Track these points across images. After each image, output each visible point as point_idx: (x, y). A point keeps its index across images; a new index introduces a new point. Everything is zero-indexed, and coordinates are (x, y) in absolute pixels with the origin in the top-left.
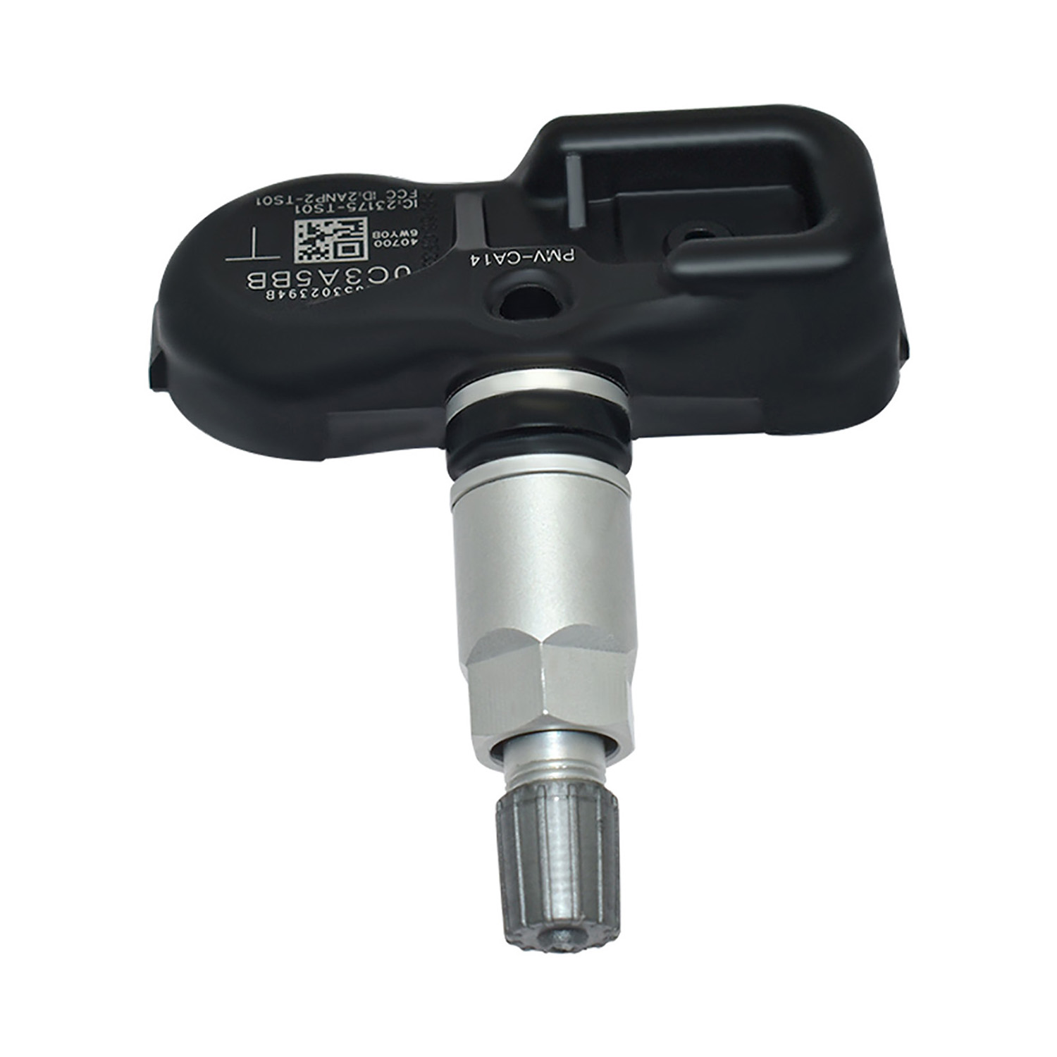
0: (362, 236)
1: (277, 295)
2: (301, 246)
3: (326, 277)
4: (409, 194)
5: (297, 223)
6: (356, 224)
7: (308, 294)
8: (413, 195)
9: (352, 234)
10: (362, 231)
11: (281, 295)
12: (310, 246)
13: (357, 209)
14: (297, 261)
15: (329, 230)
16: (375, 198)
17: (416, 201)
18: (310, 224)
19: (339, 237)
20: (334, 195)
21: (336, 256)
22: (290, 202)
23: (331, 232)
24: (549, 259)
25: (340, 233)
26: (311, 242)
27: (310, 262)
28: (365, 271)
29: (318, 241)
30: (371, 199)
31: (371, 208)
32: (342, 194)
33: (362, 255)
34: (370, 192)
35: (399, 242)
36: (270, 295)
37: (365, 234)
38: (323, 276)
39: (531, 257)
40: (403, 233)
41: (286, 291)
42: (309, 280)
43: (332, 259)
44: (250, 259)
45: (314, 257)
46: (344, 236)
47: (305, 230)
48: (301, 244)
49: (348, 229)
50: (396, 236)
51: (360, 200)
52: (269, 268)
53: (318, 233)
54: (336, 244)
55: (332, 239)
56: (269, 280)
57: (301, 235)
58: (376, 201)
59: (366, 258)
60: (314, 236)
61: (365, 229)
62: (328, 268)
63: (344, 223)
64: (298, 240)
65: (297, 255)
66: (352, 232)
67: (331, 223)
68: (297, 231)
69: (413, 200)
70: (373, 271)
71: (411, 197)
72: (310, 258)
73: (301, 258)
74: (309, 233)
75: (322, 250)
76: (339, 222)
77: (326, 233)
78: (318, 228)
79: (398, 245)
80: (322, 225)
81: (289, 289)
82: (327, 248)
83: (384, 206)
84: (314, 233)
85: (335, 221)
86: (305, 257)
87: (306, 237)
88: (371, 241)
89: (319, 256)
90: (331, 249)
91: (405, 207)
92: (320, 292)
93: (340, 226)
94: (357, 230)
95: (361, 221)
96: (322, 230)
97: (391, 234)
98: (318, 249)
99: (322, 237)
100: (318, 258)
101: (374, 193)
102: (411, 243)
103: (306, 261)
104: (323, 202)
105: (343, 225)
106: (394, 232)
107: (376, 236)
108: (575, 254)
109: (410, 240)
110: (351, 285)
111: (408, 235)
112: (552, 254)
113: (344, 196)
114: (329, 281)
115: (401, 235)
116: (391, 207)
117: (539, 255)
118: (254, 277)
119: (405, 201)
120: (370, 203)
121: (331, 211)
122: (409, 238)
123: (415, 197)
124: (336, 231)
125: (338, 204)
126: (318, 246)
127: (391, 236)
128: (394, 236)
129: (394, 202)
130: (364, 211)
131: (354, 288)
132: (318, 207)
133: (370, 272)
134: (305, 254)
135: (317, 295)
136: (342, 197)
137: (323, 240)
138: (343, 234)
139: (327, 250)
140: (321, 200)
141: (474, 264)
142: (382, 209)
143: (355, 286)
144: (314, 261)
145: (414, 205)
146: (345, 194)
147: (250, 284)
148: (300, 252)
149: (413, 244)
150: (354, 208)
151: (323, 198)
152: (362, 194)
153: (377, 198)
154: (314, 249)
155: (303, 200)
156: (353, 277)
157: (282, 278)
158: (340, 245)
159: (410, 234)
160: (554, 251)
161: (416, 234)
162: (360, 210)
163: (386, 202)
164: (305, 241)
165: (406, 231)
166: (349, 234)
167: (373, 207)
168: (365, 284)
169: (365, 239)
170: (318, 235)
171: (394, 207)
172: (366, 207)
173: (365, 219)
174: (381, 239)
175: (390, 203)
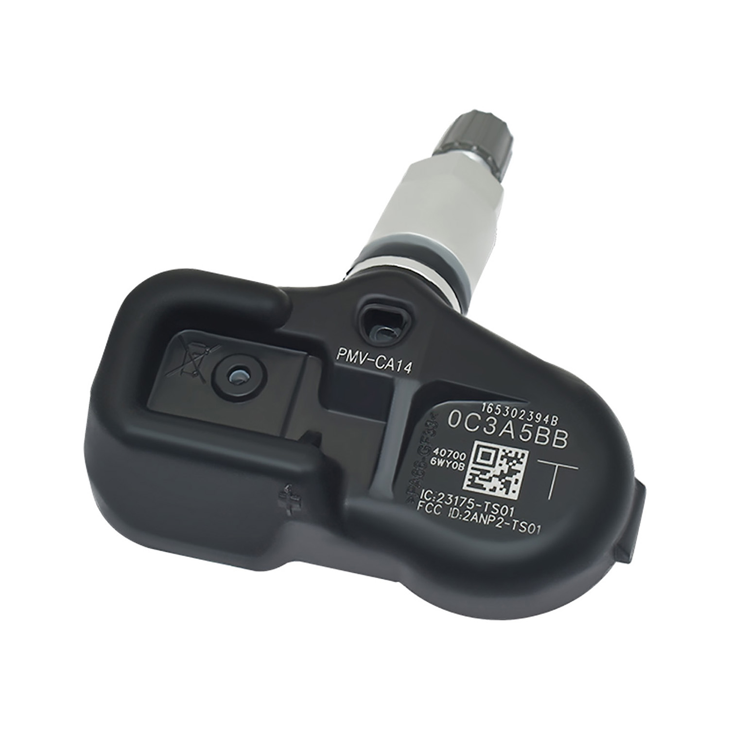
0: (472, 468)
1: (550, 420)
2: (519, 469)
3: (510, 430)
4: (425, 505)
5: (515, 497)
6: (473, 485)
7: (527, 415)
8: (421, 504)
9: (478, 473)
10: (471, 474)
11: (546, 420)
12: (513, 468)
13: (467, 500)
14: (527, 453)
15: (496, 482)
16: (451, 509)
17: (421, 497)
18: (507, 493)
19: (489, 472)
20: (480, 521)
21: (497, 450)
22: (516, 521)
23: (493, 478)
25: (487, 477)
26: (512, 472)
27: (517, 450)
28: (481, 429)
29: (506, 472)
30: (455, 509)
31: (457, 498)
32: (474, 520)
33: (479, 446)
34: (452, 517)
35: (448, 453)
36: (555, 421)
37: (469, 471)
38: (512, 432)
40: (441, 463)
41: (542, 423)
42: (523, 430)
43: (501, 448)
44: (560, 465)
45: (512, 455)
46: (484, 472)
47: (513, 487)
48: (519, 472)
49: (480, 479)
50: (447, 461)
51: (463, 509)
52: (548, 452)
53: (503, 481)
54: (493, 466)
55: (494, 472)
56: (551, 437)
57: (517, 481)
58: (450, 506)
59: (477, 443)
60: (507, 478)
61: (468, 476)
62: (506, 441)
63: (481, 487)
64: (520, 476)
65: (524, 461)
66: (478, 476)
67: (490, 490)
68: (517, 488)
69: (423, 499)
70: (476, 427)
71: (424, 502)
72: (517, 453)
73: (523, 455)
74: (510, 482)
75: (505, 460)
76: (485, 489)
77: (497, 479)
78: (502, 486)
79: (449, 451)
80: (498, 489)
81: (539, 424)
82: (501, 462)
83: (446, 499)
84: (506, 481)
85: (487, 492)
86: (519, 456)
87: (513, 479)
88: (467, 462)
89: (509, 455)
90: (498, 461)
91: (432, 493)
92: (519, 414)
93: (486, 484)
94: (474, 476)
95: (468, 486)
96: (500, 483)
97: (451, 464)
98: (507, 463)
99: (502, 476)
100: (510, 452)
101: (449, 515)
102: (439, 451)
103: (521, 452)
104: (490, 516)
105: (482, 485)
106: (448, 466)
107: (462, 465)
108: (338, 354)
109: (439, 454)
110: (496, 416)
111: (439, 459)
112: (354, 357)
113: (473, 518)
114: (509, 425)
115: (444, 461)
116: (441, 496)
117: (362, 360)
118: (562, 443)
119: (430, 499)
120: (456, 504)
121: (488, 503)
122: (438, 456)
123: (420, 502)
124: (490, 480)
125: (480, 511)
126: (508, 466)
127: (451, 462)
128: (449, 461)
129: (438, 501)
130: (463, 496)
131: (493, 412)
132: (496, 511)
133: (478, 427)
134: (519, 459)
135: (521, 412)
136: (475, 517)
137: (502, 471)
138: (485, 474)
139: (502, 459)
140: (492, 518)
141: (410, 364)
142: (449, 495)
143: (492, 414)
144: (514, 450)
145: (424, 494)
146: (471, 520)
147: (566, 437)
148: (521, 463)
149: (437, 449)
150: (469, 502)
151: (489, 520)
152: (459, 516)
153: (449, 509)
154: (511, 464)
155: (505, 521)
156: (490, 425)
157: (542, 437)
158: (491, 462)
159: (437, 460)
160: (351, 360)
161: (432, 459)
162: (466, 499)
163: (444, 502)
164: (515, 474)
165: (439, 465)
166: (481, 473)
167: (455, 499)
168: (485, 415)
169: (471, 465)
170: (504, 478)
171: (440, 494)
172: (461, 501)
173: (465, 487)
174: (459, 461)
175: (441, 500)
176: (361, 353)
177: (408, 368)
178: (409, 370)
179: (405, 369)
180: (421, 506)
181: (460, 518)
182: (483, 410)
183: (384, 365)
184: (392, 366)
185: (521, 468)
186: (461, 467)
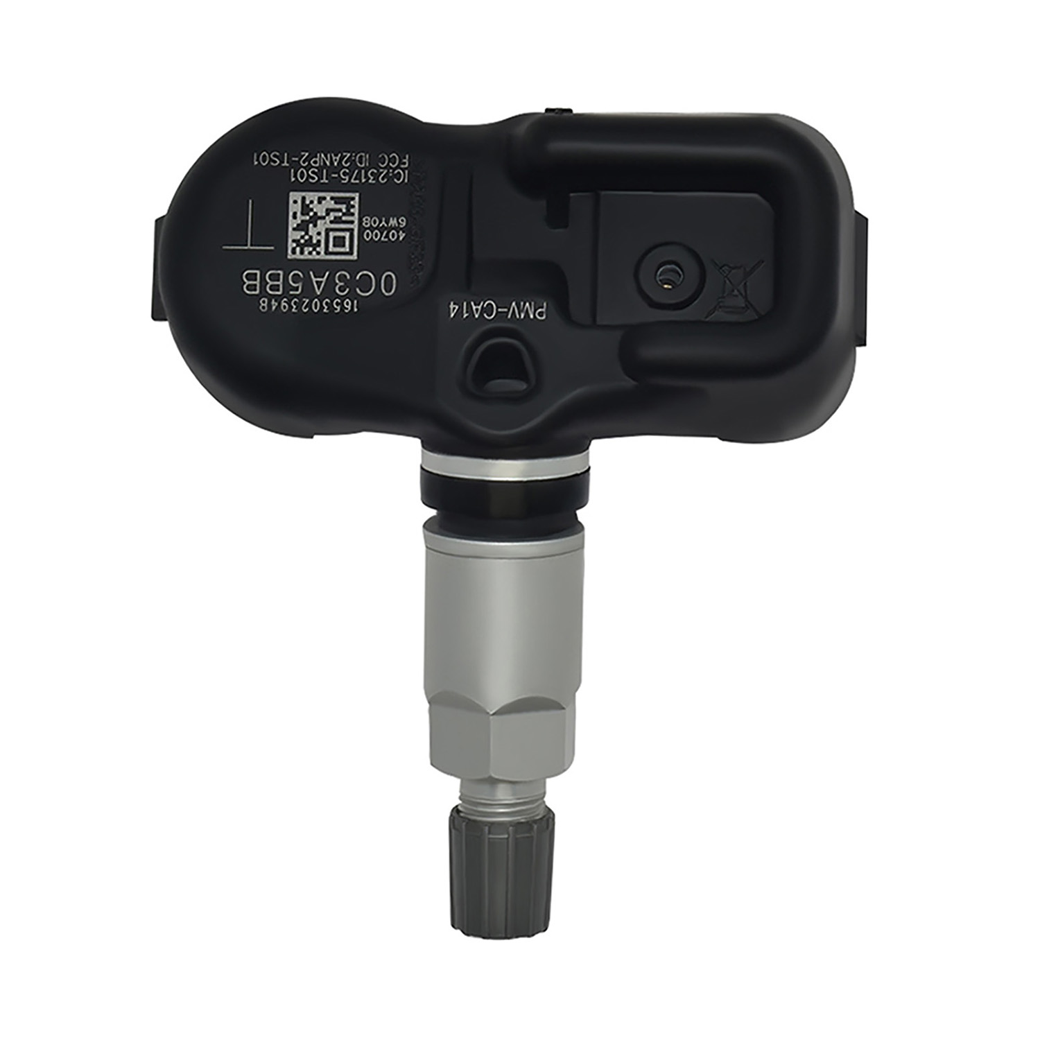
0: (352, 222)
1: (270, 305)
2: (295, 232)
3: (317, 282)
4: (401, 163)
5: (294, 196)
6: (347, 201)
7: (299, 305)
8: (405, 163)
9: (344, 218)
10: (353, 214)
11: (274, 304)
12: (303, 233)
13: (350, 179)
14: (290, 256)
15: (322, 210)
17: (406, 172)
18: (304, 199)
19: (331, 222)
20: (329, 156)
21: (327, 252)
22: (286, 164)
23: (324, 214)
24: (522, 316)
26: (303, 227)
27: (302, 257)
28: (353, 276)
29: (311, 226)
30: (363, 165)
31: (363, 180)
33: (351, 253)
34: (363, 154)
35: (387, 236)
36: (264, 303)
37: (356, 218)
38: (314, 280)
39: (506, 310)
40: (393, 222)
41: (279, 299)
42: (300, 285)
43: (323, 256)
44: (246, 248)
45: (307, 250)
46: (337, 220)
47: (297, 208)
49: (340, 210)
50: (386, 225)
51: (353, 166)
52: (263, 262)
53: (311, 214)
54: (328, 231)
55: (325, 223)
56: (263, 283)
57: (295, 217)
58: (369, 168)
59: (355, 257)
60: (307, 218)
61: (356, 211)
62: (319, 267)
63: (337, 200)
64: (292, 223)
65: (291, 245)
66: (344, 214)
67: (324, 198)
68: (293, 208)
69: (403, 170)
70: (361, 277)
71: (402, 166)
72: (302, 252)
73: (294, 251)
74: (303, 214)
75: (315, 241)
76: (332, 198)
77: (319, 214)
78: (311, 206)
79: (386, 240)
80: (316, 202)
81: (281, 297)
82: (319, 238)
83: (376, 176)
84: (308, 214)
85: (328, 195)
86: (298, 249)
87: (300, 218)
88: (361, 229)
89: (311, 249)
90: (322, 238)
92: (309, 305)
93: (332, 205)
94: (349, 213)
95: (353, 199)
96: (315, 210)
97: (380, 222)
98: (311, 237)
99: (315, 219)
100: (310, 253)
101: (367, 156)
102: (398, 237)
103: (298, 256)
104: (317, 165)
105: (336, 203)
106: (384, 219)
107: (366, 224)
108: (547, 310)
109: (398, 232)
110: (339, 297)
111: (397, 225)
112: (525, 308)
113: (338, 158)
114: (319, 288)
115: (390, 225)
116: (383, 179)
117: (514, 309)
118: (249, 277)
119: (396, 172)
120: (363, 171)
121: (324, 180)
122: (397, 229)
123: (407, 165)
124: (328, 211)
125: (332, 169)
126: (310, 234)
127: (381, 225)
128: (383, 225)
129: (386, 171)
130: (356, 184)
131: (343, 302)
132: (313, 172)
133: (358, 278)
134: (297, 246)
135: (307, 309)
136: (336, 160)
137: (315, 226)
138: (335, 218)
139: (319, 241)
140: (315, 162)
141: (452, 315)
142: (374, 182)
143: (343, 298)
144: (306, 256)
145: (404, 177)
146: (340, 155)
147: (245, 286)
148: (294, 241)
149: (401, 238)
150: (347, 178)
151: (318, 159)
152: (355, 156)
153: (369, 163)
154: (307, 237)
155: (299, 161)
156: (342, 284)
157: (275, 280)
158: (332, 234)
159: (399, 223)
160: (527, 304)
161: (404, 224)
162: (352, 181)
163: (378, 171)
164: (298, 225)
165: (395, 219)
166: (340, 218)
167: (365, 177)
168: (352, 296)
169: (355, 227)
170: (311, 217)
171: (385, 180)
172: (358, 177)
173: (357, 196)
174: (371, 228)
175: (382, 173)
176: (518, 316)
177: (454, 308)
178: (452, 306)
179: (457, 307)
180: (404, 161)
181: (354, 154)
182: (355, 302)
183: (485, 305)
184: (474, 308)
185: (293, 235)
186: (367, 222)
